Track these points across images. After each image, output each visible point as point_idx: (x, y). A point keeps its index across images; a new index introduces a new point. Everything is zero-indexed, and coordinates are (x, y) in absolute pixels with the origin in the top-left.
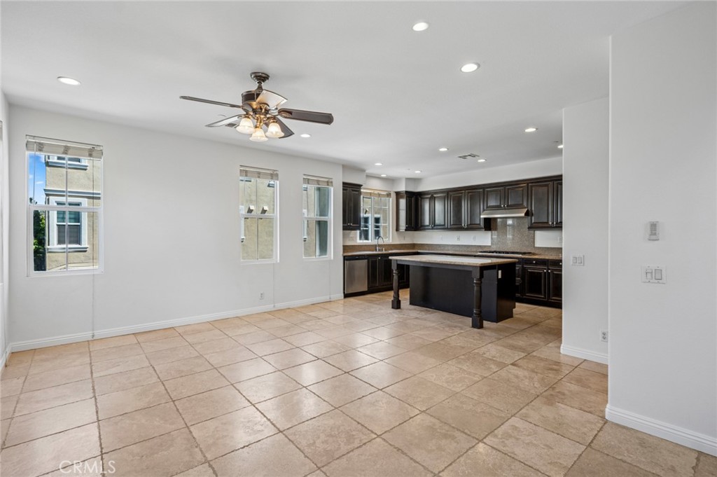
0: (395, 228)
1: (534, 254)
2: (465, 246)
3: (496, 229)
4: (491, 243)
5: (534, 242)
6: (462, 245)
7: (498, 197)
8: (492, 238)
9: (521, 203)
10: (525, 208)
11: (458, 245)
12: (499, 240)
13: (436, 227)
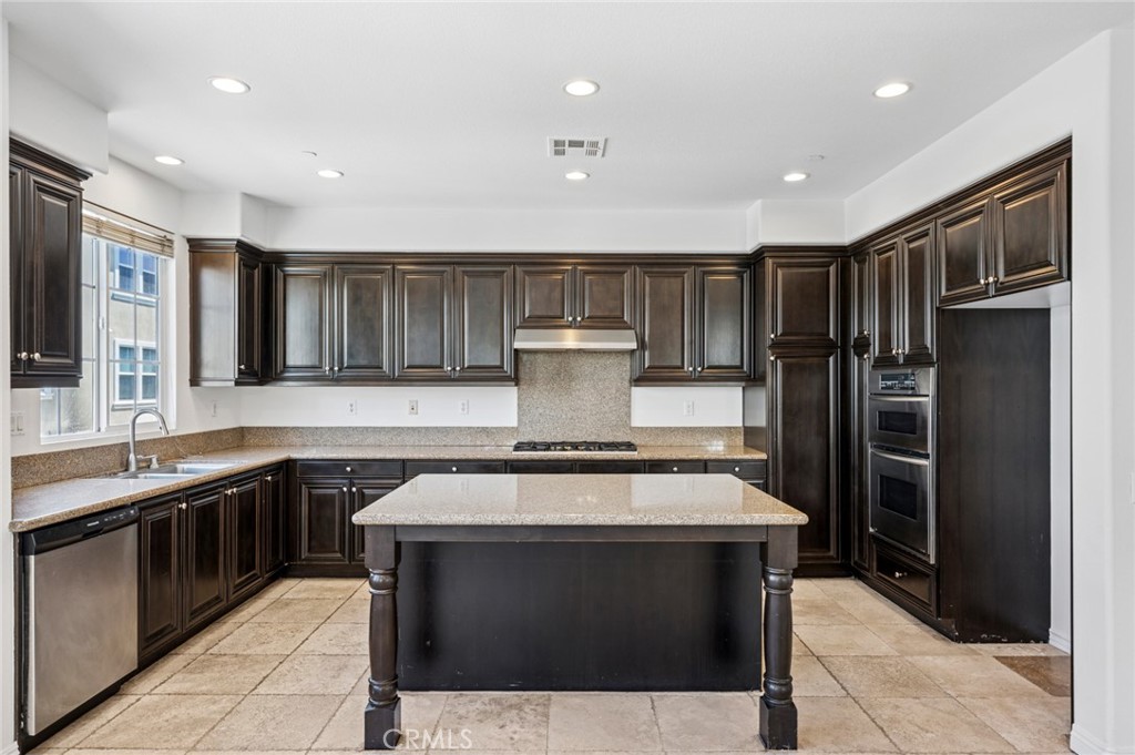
0: (187, 376)
1: (630, 446)
2: (438, 430)
3: (532, 381)
4: (519, 420)
5: (629, 415)
6: (427, 429)
7: (557, 294)
8: (519, 406)
9: (618, 314)
10: (630, 328)
11: (413, 429)
12: (541, 411)
13: (346, 373)
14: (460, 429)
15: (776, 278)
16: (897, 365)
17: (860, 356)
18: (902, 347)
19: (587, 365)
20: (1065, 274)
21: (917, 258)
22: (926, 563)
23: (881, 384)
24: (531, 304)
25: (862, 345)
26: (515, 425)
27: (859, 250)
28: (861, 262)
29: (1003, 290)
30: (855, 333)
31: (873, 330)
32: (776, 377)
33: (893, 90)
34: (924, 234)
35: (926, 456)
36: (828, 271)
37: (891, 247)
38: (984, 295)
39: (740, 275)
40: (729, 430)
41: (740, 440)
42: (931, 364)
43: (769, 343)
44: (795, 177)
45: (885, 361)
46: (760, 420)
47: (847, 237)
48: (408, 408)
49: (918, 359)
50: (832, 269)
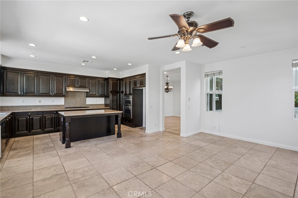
2: (46, 106)
3: (67, 97)
4: (65, 104)
5: (86, 102)
6: (43, 106)
7: (74, 81)
8: (65, 101)
9: (85, 85)
10: (87, 88)
11: (40, 106)
12: (69, 102)
13: (25, 94)
14: (51, 105)
15: (111, 82)
16: (127, 95)
17: (122, 94)
18: (128, 93)
19: (78, 94)
20: (145, 86)
21: (130, 82)
22: (131, 119)
23: (125, 97)
24: (69, 83)
25: (122, 92)
26: (64, 104)
27: (122, 79)
28: (122, 81)
29: (139, 87)
30: (121, 90)
31: (124, 90)
32: (111, 96)
33: (130, 64)
34: (131, 79)
35: (131, 106)
36: (118, 82)
37: (127, 80)
38: (137, 87)
39: (105, 81)
40: (102, 105)
41: (104, 106)
42: (132, 95)
43: (110, 91)
44: (115, 69)
45: (126, 94)
46: (108, 102)
47: (120, 77)
48: (38, 102)
49: (130, 94)
50: (118, 81)
